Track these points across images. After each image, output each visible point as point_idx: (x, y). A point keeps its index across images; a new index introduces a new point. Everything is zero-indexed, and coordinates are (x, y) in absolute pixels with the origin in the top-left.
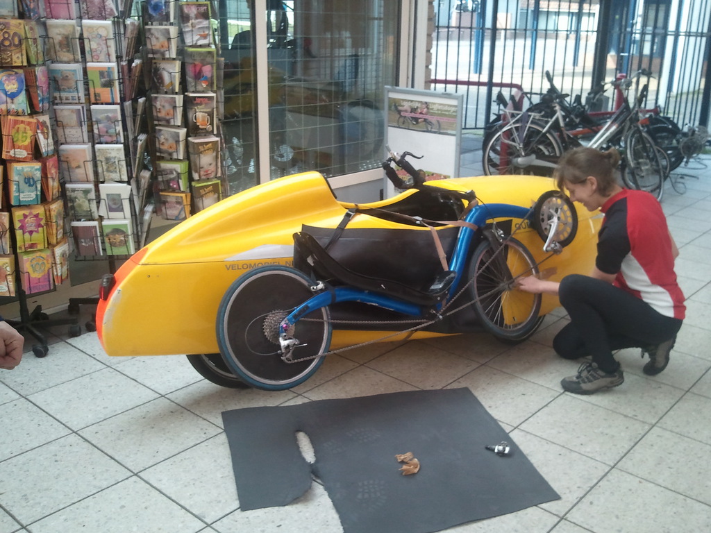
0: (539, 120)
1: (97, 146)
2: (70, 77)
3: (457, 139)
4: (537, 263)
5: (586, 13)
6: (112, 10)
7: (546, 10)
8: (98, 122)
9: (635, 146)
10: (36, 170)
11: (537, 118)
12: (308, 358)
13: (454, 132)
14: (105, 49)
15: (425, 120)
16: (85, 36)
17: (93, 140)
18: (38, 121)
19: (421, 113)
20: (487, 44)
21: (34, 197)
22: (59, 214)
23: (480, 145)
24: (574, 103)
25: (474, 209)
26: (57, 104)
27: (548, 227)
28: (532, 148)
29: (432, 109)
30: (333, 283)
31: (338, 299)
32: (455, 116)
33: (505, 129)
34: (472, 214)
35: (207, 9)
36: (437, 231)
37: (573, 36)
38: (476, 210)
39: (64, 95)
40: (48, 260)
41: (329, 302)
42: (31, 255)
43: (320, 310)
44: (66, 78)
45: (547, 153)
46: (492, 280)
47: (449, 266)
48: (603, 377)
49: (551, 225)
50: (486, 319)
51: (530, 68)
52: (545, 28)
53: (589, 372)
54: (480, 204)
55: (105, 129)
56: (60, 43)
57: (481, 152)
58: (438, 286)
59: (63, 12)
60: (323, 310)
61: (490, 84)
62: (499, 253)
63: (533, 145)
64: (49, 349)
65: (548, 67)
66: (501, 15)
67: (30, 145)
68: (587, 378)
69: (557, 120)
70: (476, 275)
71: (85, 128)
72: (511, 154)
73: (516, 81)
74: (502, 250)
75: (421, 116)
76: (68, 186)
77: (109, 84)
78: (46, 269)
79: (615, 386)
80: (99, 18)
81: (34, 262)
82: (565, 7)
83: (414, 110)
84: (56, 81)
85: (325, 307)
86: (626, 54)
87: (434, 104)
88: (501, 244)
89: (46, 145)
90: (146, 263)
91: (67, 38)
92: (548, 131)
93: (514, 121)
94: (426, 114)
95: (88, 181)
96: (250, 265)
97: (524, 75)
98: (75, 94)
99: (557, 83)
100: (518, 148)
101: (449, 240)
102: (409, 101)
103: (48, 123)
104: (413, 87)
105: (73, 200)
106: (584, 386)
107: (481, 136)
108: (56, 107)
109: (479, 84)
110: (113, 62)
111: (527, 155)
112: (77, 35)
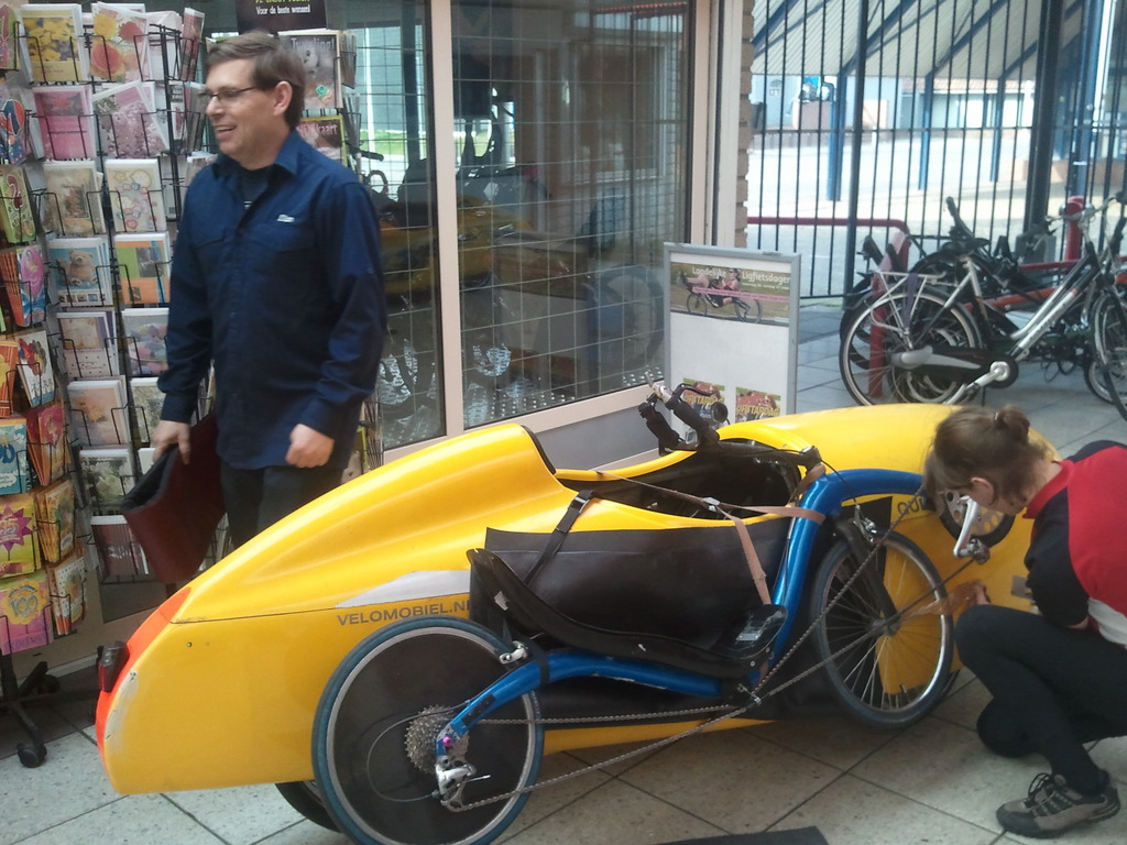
0: (936, 286)
1: (135, 382)
2: (84, 260)
3: (790, 331)
4: (944, 578)
5: (1011, 95)
6: (158, 139)
7: (946, 92)
8: (135, 339)
9: (1107, 324)
10: (17, 432)
11: (934, 282)
12: (495, 799)
13: (785, 320)
14: (147, 209)
15: (735, 300)
16: (112, 186)
17: (126, 370)
18: (22, 343)
19: (727, 288)
20: (848, 150)
21: (15, 480)
22: (63, 508)
23: (837, 325)
24: (996, 253)
25: (817, 483)
26: (65, 310)
27: (961, 509)
28: (927, 335)
29: (746, 281)
30: (544, 644)
31: (554, 676)
32: (787, 293)
33: (878, 303)
34: (815, 489)
35: (338, 129)
36: (750, 528)
37: (989, 136)
38: (822, 484)
39: (75, 292)
40: (41, 592)
41: (538, 682)
42: (10, 584)
43: (519, 700)
44: (76, 264)
45: (952, 343)
46: (859, 618)
47: (773, 595)
48: (1078, 803)
49: (966, 505)
50: (846, 694)
51: (919, 188)
52: (944, 126)
53: (1049, 792)
54: (829, 471)
55: (149, 352)
56: (68, 204)
57: (837, 338)
58: (751, 636)
59: (73, 147)
60: (526, 699)
61: (853, 222)
62: (868, 564)
63: (928, 329)
64: (48, 748)
65: (951, 190)
66: (870, 104)
67: (5, 388)
68: (1047, 805)
69: (969, 284)
70: (825, 611)
71: (113, 349)
72: (889, 345)
73: (897, 215)
74: (874, 558)
75: (726, 293)
76: (85, 454)
77: (154, 270)
78: (40, 608)
79: (1104, 819)
80: (136, 156)
81: (17, 597)
82: (977, 86)
83: (714, 283)
84: (61, 269)
85: (529, 693)
86: (1084, 163)
87: (751, 271)
88: (872, 547)
89: (37, 384)
90: (185, 619)
91: (79, 192)
92: (953, 305)
93: (893, 289)
94: (736, 290)
95: (120, 443)
96: (386, 612)
97: (910, 199)
98: (96, 291)
99: (966, 216)
100: (901, 335)
101: (770, 543)
102: (705, 267)
103: (45, 346)
104: (714, 243)
105: (92, 478)
106: (1043, 822)
107: (839, 309)
108: (61, 315)
109: (833, 222)
110: (161, 232)
111: (917, 347)
112: (98, 187)
